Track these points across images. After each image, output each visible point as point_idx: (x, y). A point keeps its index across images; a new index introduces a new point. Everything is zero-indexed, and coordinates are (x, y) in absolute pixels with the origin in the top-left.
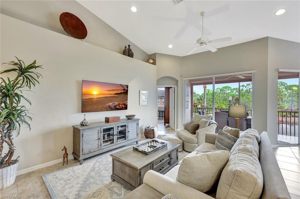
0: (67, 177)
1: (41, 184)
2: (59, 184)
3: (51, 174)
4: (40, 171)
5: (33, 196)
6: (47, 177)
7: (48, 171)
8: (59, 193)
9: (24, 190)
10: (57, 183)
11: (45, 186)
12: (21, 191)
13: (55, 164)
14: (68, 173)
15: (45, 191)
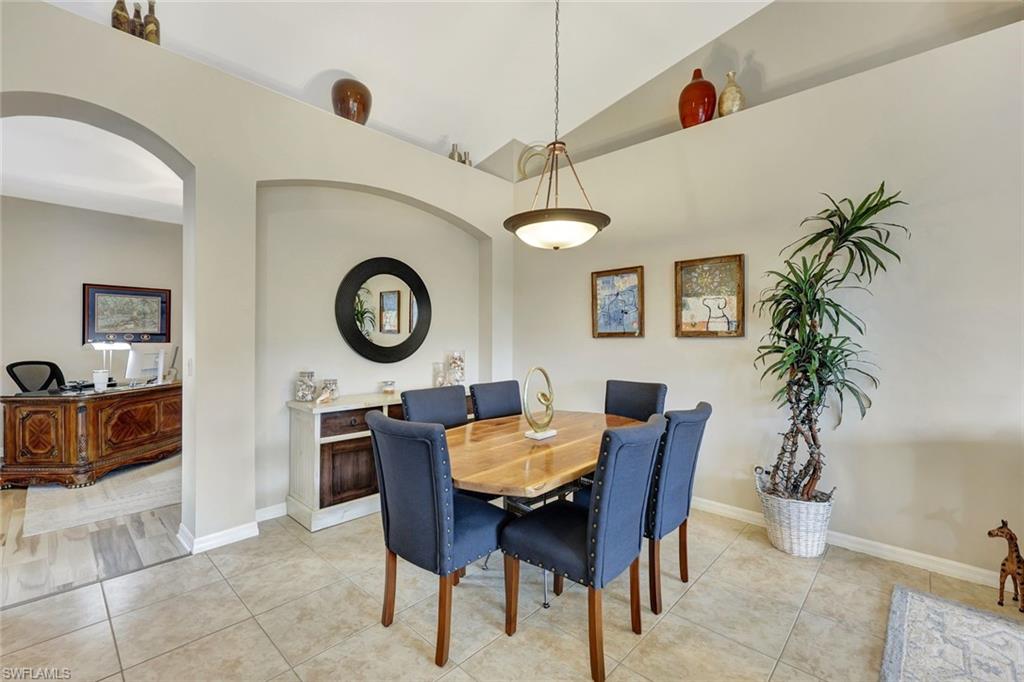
0: (987, 651)
1: (877, 607)
2: (935, 650)
3: (928, 602)
4: (898, 571)
5: (840, 622)
6: (909, 599)
7: (928, 586)
8: (917, 678)
9: (829, 589)
10: (931, 642)
11: (888, 618)
12: (821, 587)
13: (967, 582)
14: (1002, 643)
15: (878, 635)
